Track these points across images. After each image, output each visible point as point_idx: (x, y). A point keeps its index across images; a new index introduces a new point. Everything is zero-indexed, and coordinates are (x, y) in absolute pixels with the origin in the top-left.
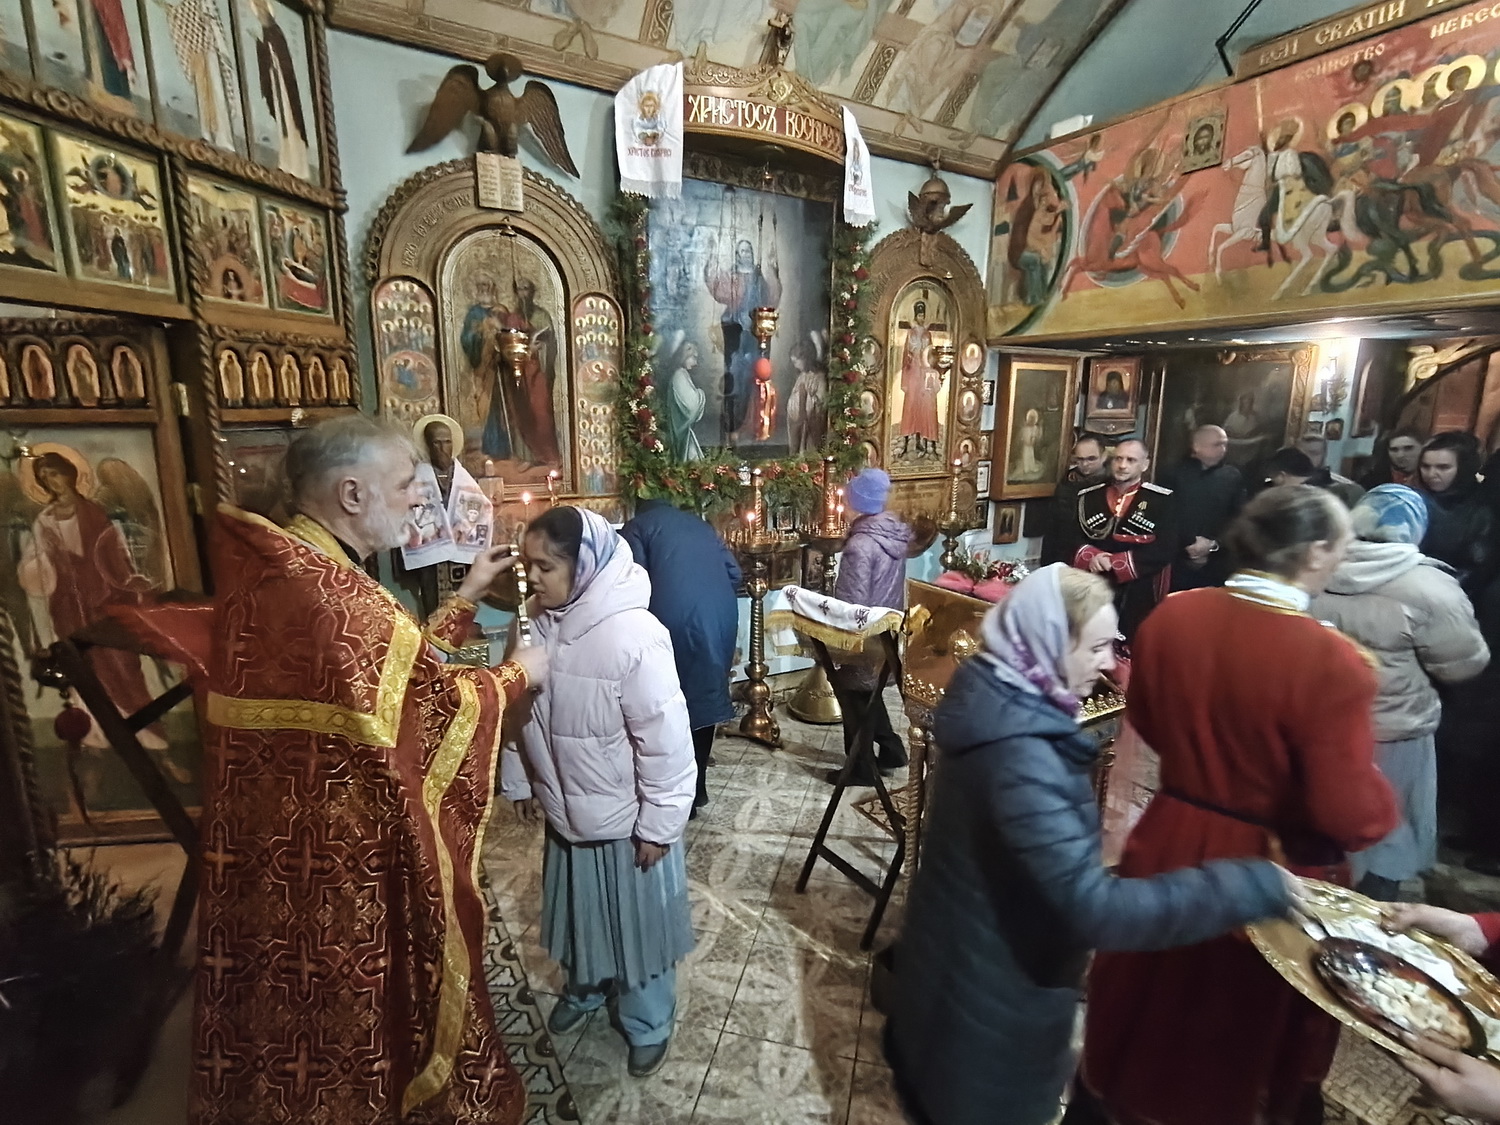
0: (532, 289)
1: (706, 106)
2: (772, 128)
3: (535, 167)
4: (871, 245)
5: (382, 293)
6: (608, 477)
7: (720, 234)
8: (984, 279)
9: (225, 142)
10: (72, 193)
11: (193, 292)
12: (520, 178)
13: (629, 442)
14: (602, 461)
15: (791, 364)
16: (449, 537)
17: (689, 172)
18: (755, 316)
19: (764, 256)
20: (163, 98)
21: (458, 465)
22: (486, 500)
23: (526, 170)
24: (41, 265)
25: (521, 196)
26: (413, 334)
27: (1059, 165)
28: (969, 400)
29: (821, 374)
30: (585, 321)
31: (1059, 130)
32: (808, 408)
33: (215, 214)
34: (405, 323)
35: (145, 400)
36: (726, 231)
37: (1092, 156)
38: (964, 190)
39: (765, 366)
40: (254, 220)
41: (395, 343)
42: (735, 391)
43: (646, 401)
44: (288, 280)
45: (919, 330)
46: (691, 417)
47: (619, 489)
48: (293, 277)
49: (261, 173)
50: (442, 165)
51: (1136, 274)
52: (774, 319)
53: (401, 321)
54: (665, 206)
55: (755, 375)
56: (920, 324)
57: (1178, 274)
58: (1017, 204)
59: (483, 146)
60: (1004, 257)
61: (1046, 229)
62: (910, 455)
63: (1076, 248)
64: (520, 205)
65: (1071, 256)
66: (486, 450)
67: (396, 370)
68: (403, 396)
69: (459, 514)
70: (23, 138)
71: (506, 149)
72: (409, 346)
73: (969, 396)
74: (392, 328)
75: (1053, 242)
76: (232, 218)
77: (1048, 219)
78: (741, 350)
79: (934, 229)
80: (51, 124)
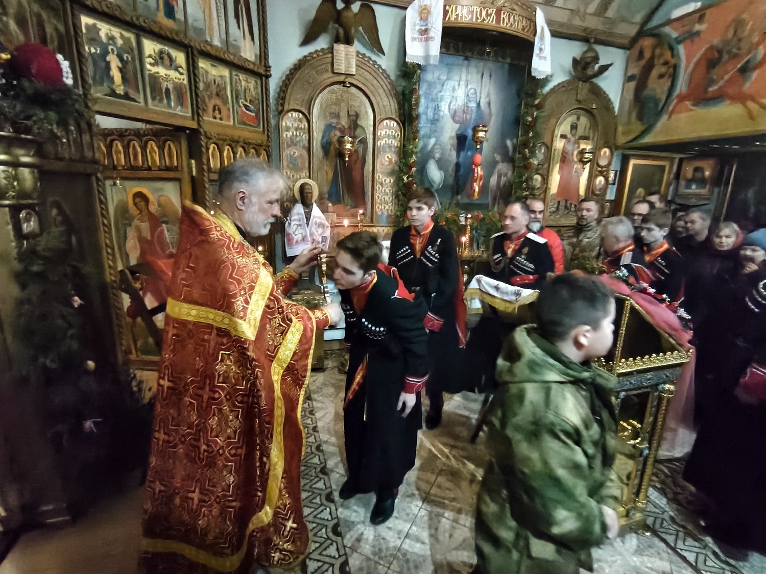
0: (357, 115)
1: (456, 11)
2: (492, 21)
3: (363, 50)
4: (547, 89)
5: (285, 118)
6: (389, 216)
7: (459, 84)
8: (616, 109)
9: (217, 42)
10: (148, 67)
11: (198, 115)
12: (355, 56)
13: (401, 197)
14: (387, 207)
15: (494, 157)
16: (308, 241)
17: (444, 50)
18: (475, 130)
19: (483, 96)
20: (190, 21)
21: (315, 206)
22: (327, 224)
23: (358, 53)
24: (134, 100)
25: (354, 66)
26: (298, 139)
27: (674, 35)
28: (600, 182)
29: (511, 164)
30: (383, 133)
31: (677, 13)
32: (502, 183)
33: (211, 78)
34: (295, 133)
35: (177, 167)
36: (462, 83)
37: (698, 27)
38: (609, 55)
39: (479, 158)
40: (228, 80)
41: (289, 143)
42: (462, 171)
43: (411, 176)
44: (242, 110)
45: (573, 139)
46: (435, 186)
47: (394, 222)
48: (244, 110)
49: (232, 57)
50: (316, 51)
51: (722, 101)
52: (486, 131)
53: (293, 133)
54: (429, 69)
55: (473, 163)
56: (573, 135)
57: (753, 100)
58: (643, 62)
59: (337, 40)
60: (630, 96)
61: (661, 76)
62: (561, 212)
63: (681, 86)
64: (353, 71)
65: (677, 91)
66: (329, 199)
67: (289, 156)
68: (291, 169)
69: (313, 230)
70: (129, 39)
71: (348, 41)
72: (296, 145)
73: (600, 180)
74: (288, 136)
75: (666, 83)
76: (218, 80)
77: (663, 70)
78: (466, 151)
79: (587, 79)
80: (141, 33)
